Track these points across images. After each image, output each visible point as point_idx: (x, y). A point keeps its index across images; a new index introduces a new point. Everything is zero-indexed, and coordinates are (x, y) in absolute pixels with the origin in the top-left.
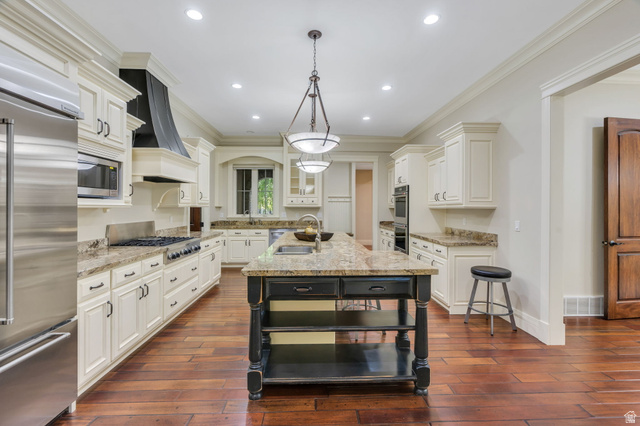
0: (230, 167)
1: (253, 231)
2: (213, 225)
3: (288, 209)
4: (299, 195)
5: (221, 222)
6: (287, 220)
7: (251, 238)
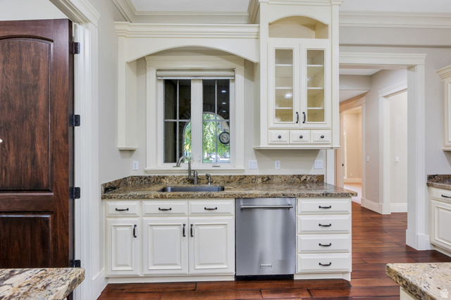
0: (151, 75)
1: (199, 205)
2: (110, 190)
3: (261, 152)
4: (292, 124)
5: (133, 179)
6: (257, 173)
7: (194, 220)
